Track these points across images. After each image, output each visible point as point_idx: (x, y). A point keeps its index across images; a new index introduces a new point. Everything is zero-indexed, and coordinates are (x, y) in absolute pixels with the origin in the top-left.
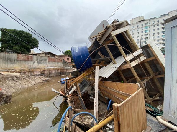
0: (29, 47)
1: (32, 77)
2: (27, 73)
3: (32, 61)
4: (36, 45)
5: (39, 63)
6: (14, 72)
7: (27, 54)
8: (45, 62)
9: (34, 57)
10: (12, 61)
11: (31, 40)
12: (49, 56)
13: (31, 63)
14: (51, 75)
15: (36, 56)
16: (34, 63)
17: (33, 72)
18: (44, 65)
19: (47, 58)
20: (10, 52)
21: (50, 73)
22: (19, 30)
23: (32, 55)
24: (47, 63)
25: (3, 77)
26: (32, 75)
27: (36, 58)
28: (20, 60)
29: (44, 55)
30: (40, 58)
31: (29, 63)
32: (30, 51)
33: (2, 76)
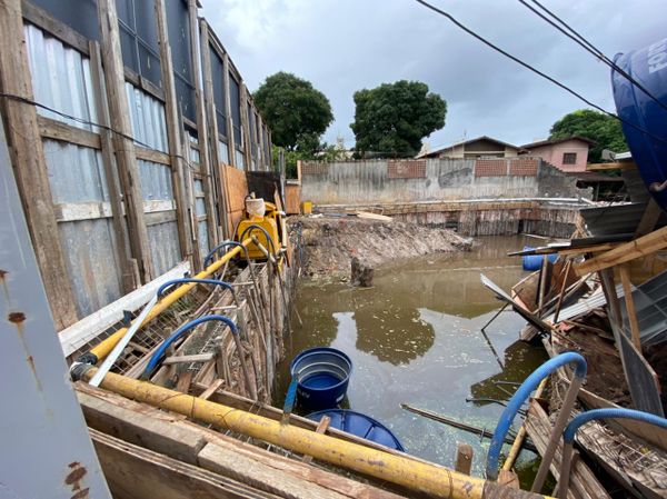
0: (417, 131)
1: (422, 229)
2: (408, 218)
3: (424, 178)
4: (438, 118)
5: (443, 184)
6: (379, 212)
7: (412, 157)
8: (462, 178)
9: (432, 164)
10: (377, 182)
11: (425, 104)
12: (478, 156)
13: (420, 186)
14: (481, 230)
15: (437, 161)
16: (428, 184)
17: (425, 214)
18: (460, 190)
19: (472, 164)
20: (373, 157)
21: (478, 221)
22: (393, 83)
23: (423, 157)
24: (470, 183)
25: (359, 223)
26: (420, 224)
27: (434, 168)
28: (395, 179)
29: (460, 154)
30: (447, 167)
31: (414, 186)
32: (418, 147)
33: (358, 221)
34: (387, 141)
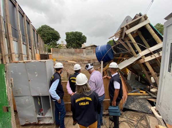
0: (80, 43)
1: (83, 64)
2: (80, 62)
3: (83, 53)
4: (85, 40)
5: (87, 54)
6: (73, 61)
7: (80, 48)
8: (90, 53)
9: (84, 50)
10: (72, 54)
11: (82, 37)
12: (93, 49)
13: (82, 55)
14: (95, 64)
15: (85, 49)
16: (84, 54)
17: (84, 61)
18: (90, 56)
19: (92, 50)
20: (71, 48)
21: (94, 62)
22: (75, 32)
23: (82, 48)
24: (92, 54)
26: (83, 63)
27: (85, 51)
28: (76, 53)
29: (90, 48)
30: (87, 51)
32: (81, 46)
33: (68, 63)
34: (74, 44)
